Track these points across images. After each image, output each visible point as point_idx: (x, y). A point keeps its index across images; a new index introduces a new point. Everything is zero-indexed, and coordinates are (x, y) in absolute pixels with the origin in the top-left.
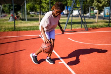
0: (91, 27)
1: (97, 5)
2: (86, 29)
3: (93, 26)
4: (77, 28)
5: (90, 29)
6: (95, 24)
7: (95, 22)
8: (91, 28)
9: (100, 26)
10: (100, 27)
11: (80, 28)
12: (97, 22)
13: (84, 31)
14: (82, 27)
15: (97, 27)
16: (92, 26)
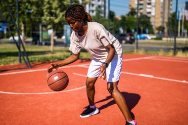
0: (39, 61)
1: (50, 19)
2: (27, 65)
3: (44, 58)
4: (12, 64)
5: (36, 65)
6: (49, 56)
7: (49, 52)
8: (40, 63)
9: (56, 58)
10: (56, 60)
11: (17, 63)
12: (54, 52)
13: (25, 69)
14: (20, 62)
15: (51, 61)
16: (41, 59)
